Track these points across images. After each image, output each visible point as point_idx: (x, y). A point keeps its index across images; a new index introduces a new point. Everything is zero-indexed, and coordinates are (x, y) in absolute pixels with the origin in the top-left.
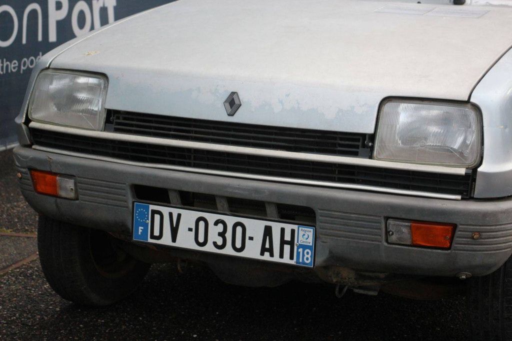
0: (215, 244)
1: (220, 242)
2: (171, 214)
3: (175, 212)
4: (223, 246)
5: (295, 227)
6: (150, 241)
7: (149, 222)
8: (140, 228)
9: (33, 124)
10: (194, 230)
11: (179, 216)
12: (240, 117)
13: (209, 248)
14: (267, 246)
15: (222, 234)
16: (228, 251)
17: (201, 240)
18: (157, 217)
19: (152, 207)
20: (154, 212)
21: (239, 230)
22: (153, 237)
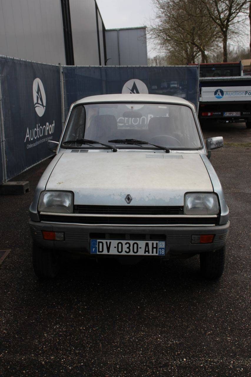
0: (126, 252)
1: (128, 250)
2: (107, 243)
3: (108, 241)
4: (129, 252)
5: (158, 242)
6: (98, 253)
7: (97, 246)
8: (93, 249)
9: (41, 213)
10: (117, 247)
11: (110, 243)
12: (132, 204)
13: (124, 253)
14: (147, 250)
15: (129, 248)
16: (131, 253)
17: (120, 250)
18: (101, 244)
19: (98, 241)
20: (99, 242)
21: (135, 245)
22: (99, 252)
